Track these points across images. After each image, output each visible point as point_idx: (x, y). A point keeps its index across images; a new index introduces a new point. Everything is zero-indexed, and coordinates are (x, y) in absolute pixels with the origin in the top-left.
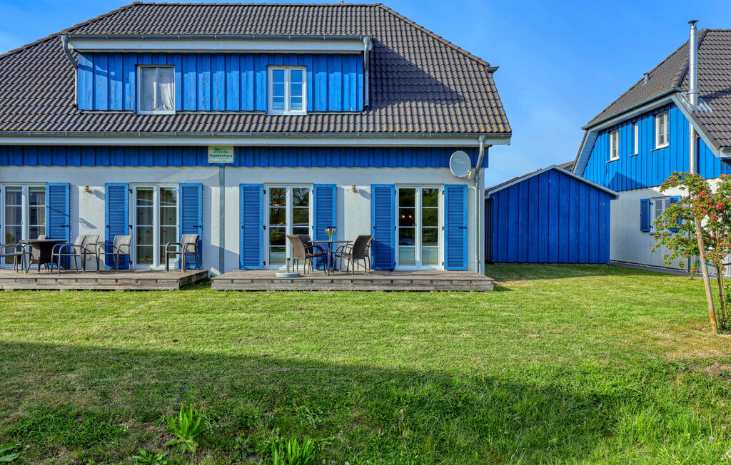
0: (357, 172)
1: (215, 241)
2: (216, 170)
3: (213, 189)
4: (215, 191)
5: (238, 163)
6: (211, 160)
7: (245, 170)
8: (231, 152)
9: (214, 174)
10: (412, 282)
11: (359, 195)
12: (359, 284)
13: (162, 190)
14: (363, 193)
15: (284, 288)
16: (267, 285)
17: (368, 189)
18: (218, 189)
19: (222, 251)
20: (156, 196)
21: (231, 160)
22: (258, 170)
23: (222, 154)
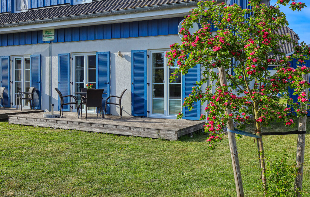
0: (124, 41)
1: (47, 92)
2: (47, 46)
3: (46, 58)
4: (47, 59)
5: (57, 41)
6: (45, 39)
7: (61, 44)
8: (53, 33)
9: (46, 48)
10: (116, 127)
11: (124, 59)
13: (26, 59)
14: (126, 57)
15: (42, 125)
16: (34, 122)
17: (129, 54)
18: (49, 58)
19: (50, 98)
20: (23, 62)
21: (53, 38)
22: (67, 44)
23: (49, 34)
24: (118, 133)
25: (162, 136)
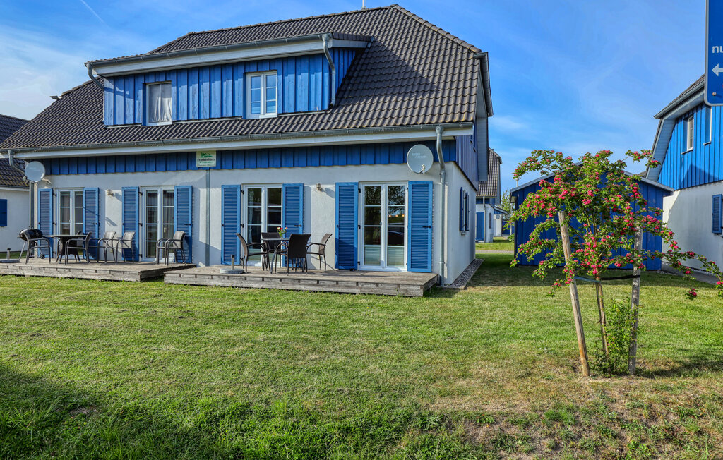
0: (324, 170)
1: (202, 238)
2: (203, 174)
3: (201, 190)
4: (203, 192)
5: (220, 167)
6: (199, 164)
7: (226, 173)
8: (214, 156)
9: (201, 177)
10: (337, 283)
11: (324, 194)
12: (287, 283)
13: (165, 192)
14: (328, 191)
15: (221, 284)
16: (207, 280)
17: (332, 187)
18: (205, 190)
19: (208, 247)
20: (160, 197)
21: (213, 163)
22: (237, 172)
23: (207, 158)
24: (340, 290)
25: (402, 292)
